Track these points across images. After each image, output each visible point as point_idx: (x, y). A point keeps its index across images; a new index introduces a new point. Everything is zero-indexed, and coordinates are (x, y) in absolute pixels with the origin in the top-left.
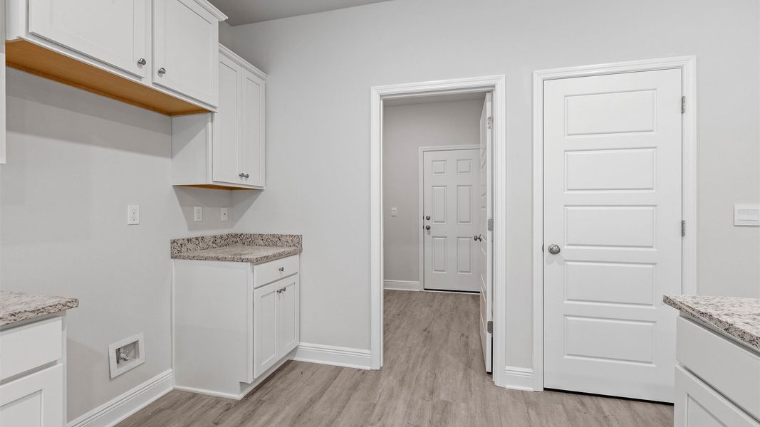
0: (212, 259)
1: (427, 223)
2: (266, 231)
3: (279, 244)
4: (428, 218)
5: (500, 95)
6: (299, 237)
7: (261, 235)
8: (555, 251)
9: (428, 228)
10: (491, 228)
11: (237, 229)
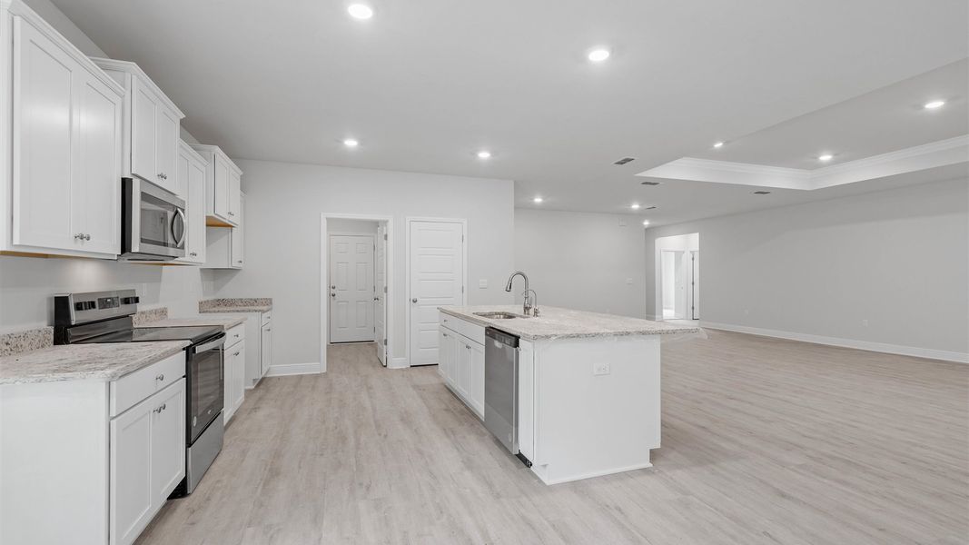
0: (234, 311)
1: (333, 291)
2: (244, 296)
3: (256, 304)
4: (334, 288)
5: (391, 225)
6: (271, 300)
7: (241, 299)
8: (415, 301)
9: (334, 295)
10: (386, 291)
11: (220, 295)
